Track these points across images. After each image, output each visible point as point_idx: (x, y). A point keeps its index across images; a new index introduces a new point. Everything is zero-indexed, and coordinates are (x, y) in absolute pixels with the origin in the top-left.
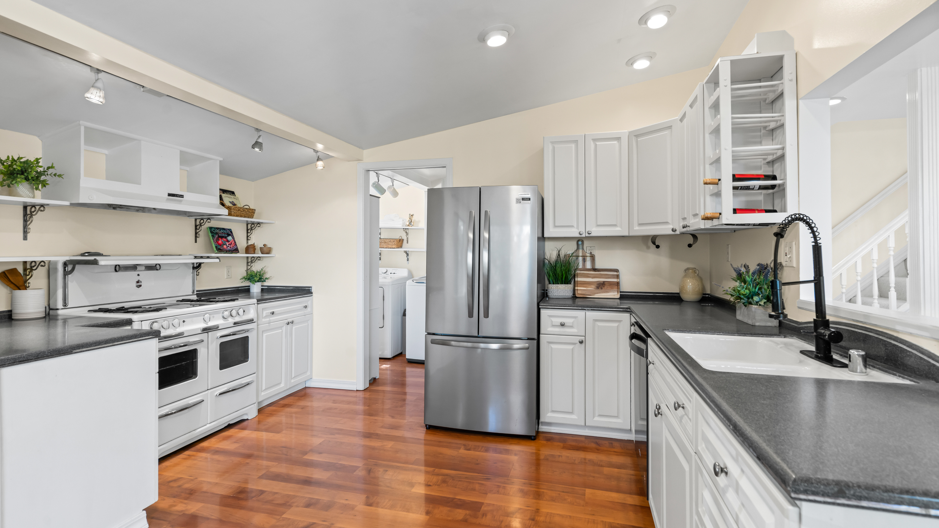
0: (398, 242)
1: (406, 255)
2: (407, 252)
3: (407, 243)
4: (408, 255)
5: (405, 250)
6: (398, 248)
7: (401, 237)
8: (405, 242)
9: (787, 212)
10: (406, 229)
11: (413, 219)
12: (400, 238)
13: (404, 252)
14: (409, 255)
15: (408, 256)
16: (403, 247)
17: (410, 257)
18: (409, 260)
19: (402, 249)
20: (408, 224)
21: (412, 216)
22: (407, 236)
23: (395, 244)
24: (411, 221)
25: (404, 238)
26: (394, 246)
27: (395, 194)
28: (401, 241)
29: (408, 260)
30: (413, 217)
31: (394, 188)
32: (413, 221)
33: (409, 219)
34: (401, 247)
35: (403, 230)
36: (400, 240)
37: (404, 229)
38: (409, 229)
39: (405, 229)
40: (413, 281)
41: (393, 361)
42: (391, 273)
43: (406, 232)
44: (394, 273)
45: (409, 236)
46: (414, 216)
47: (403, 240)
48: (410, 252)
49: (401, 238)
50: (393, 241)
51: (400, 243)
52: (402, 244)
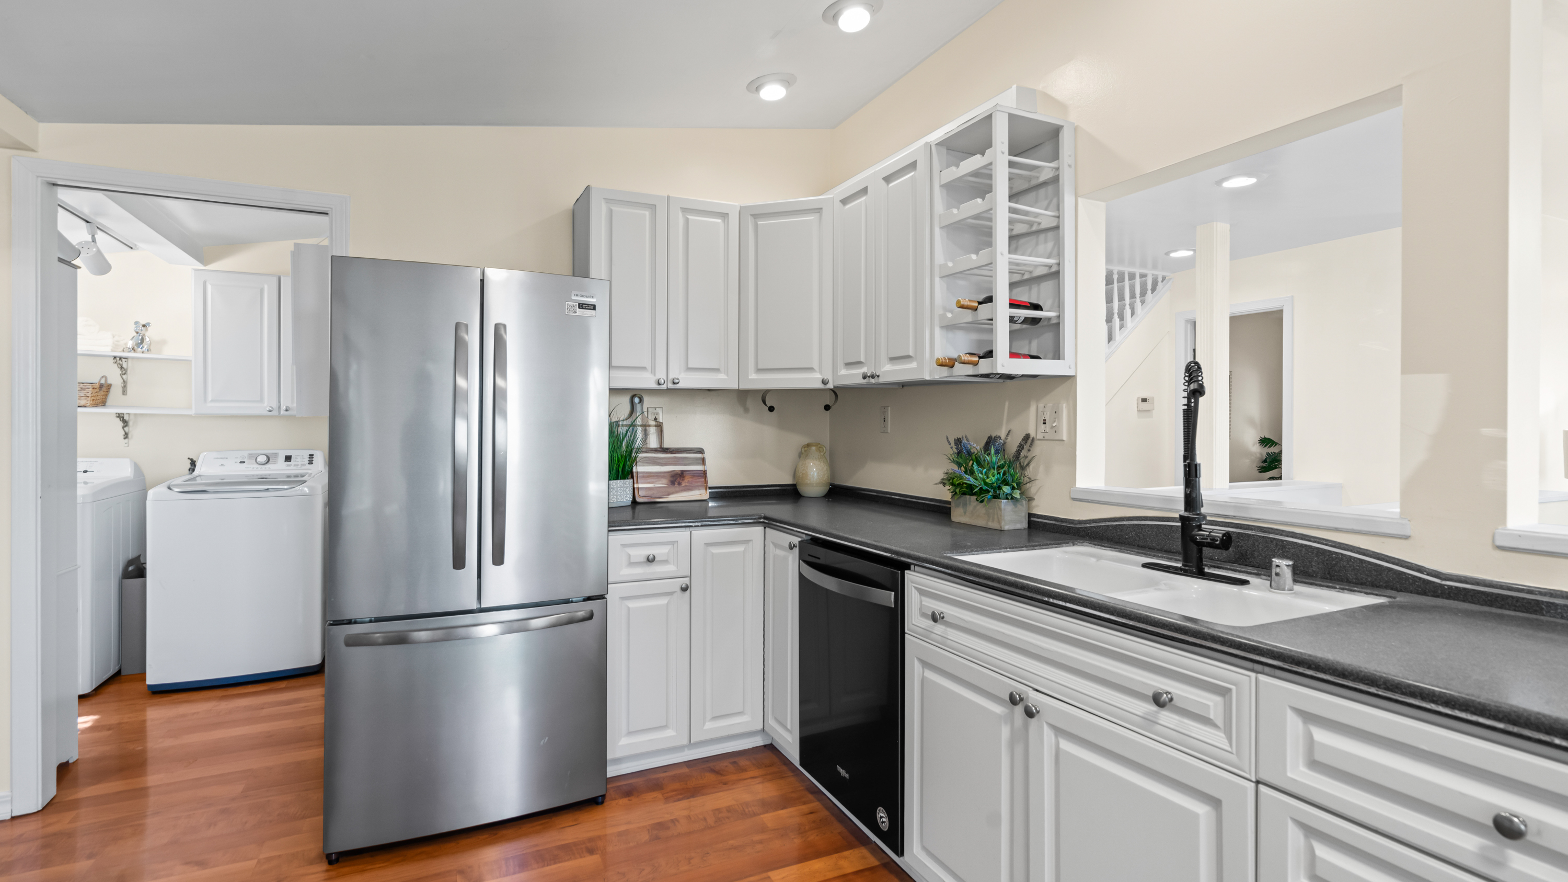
0: (96, 390)
1: (121, 424)
2: (123, 417)
3: (124, 392)
4: (125, 423)
5: (115, 412)
6: (96, 405)
8: (115, 392)
9: (1064, 359)
10: (120, 359)
11: (150, 334)
12: (103, 381)
13: (117, 417)
14: (131, 423)
15: (126, 426)
16: (107, 404)
17: (132, 429)
18: (130, 436)
19: (109, 411)
20: (130, 344)
21: (144, 326)
22: (124, 376)
23: (89, 395)
24: (142, 340)
25: (114, 378)
26: (83, 402)
27: (102, 267)
28: (104, 389)
29: (126, 436)
30: (147, 330)
31: (99, 251)
32: (148, 340)
33: (135, 334)
34: (103, 403)
35: (112, 360)
36: (101, 386)
37: (115, 358)
38: (130, 361)
39: (118, 359)
40: (169, 488)
41: (94, 700)
43: (122, 367)
44: (85, 472)
45: (130, 377)
46: (149, 329)
47: (109, 386)
48: (132, 417)
49: (106, 380)
50: (82, 388)
51: (99, 394)
52: (104, 397)
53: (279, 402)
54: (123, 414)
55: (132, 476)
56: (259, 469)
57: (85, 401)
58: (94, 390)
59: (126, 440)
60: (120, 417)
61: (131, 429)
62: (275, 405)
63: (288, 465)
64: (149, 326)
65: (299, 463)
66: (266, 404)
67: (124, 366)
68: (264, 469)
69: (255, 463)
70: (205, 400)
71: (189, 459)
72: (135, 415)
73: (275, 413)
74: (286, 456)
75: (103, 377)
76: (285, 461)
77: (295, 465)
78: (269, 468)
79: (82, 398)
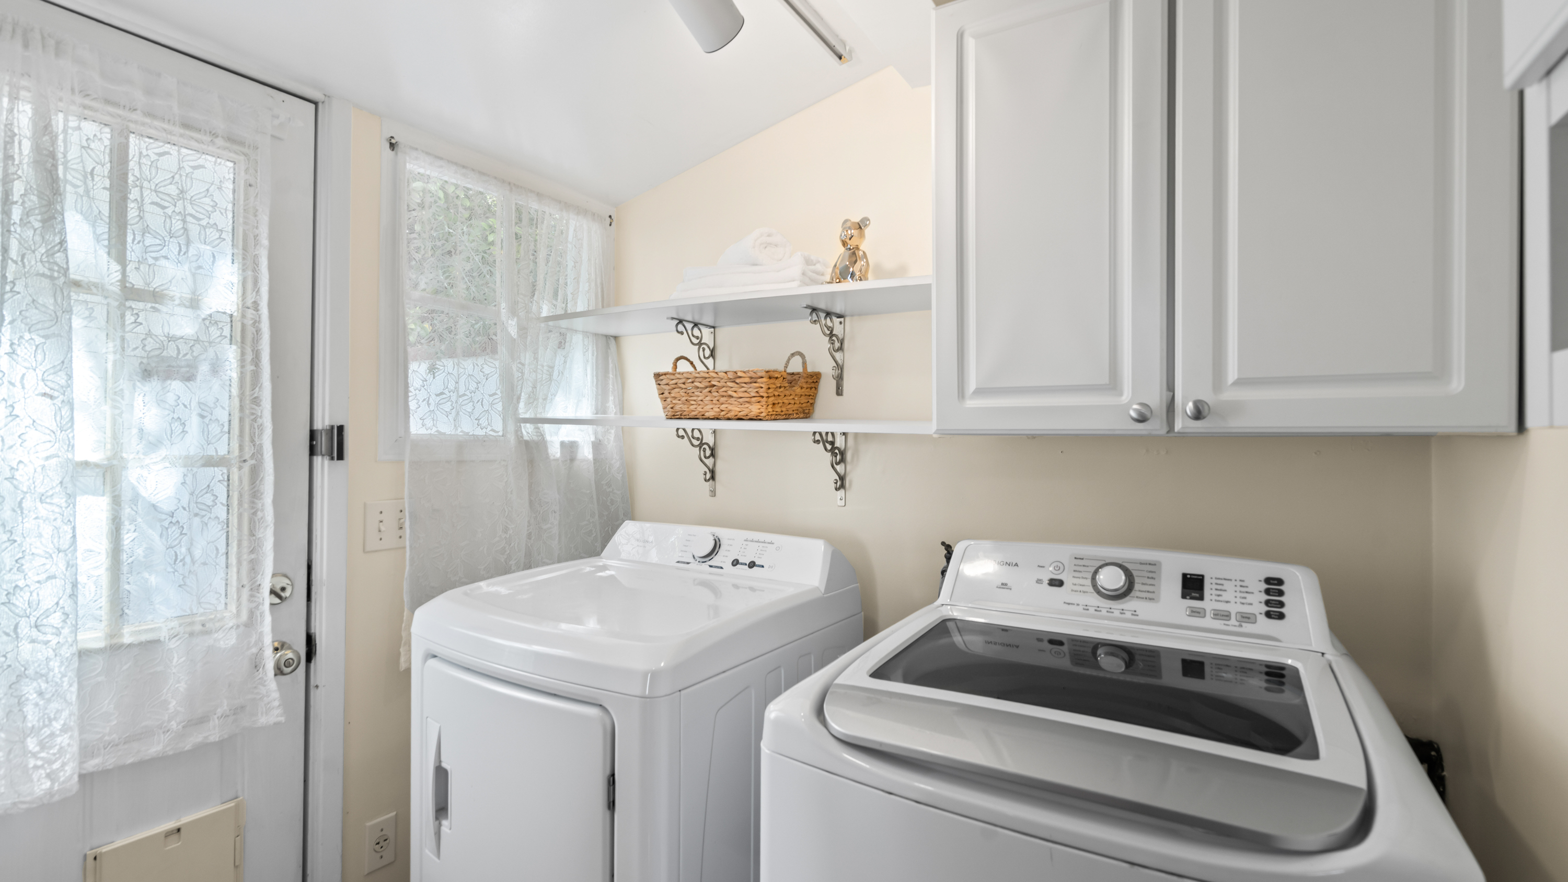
0: (778, 383)
1: (828, 458)
2: (832, 443)
3: (840, 389)
4: (839, 455)
5: (824, 431)
6: (783, 417)
7: (798, 359)
8: (827, 386)
10: (826, 313)
13: (817, 442)
14: (848, 455)
15: (839, 461)
17: (851, 468)
18: (848, 482)
19: (810, 427)
21: (857, 226)
22: (837, 353)
23: (763, 395)
26: (755, 409)
28: (800, 382)
29: (841, 483)
33: (842, 246)
34: (806, 414)
35: (806, 315)
36: (794, 375)
37: (813, 309)
38: (846, 313)
39: (821, 314)
42: (736, 563)
43: (831, 335)
44: (752, 565)
45: (850, 358)
46: (868, 231)
47: (813, 373)
48: (850, 442)
49: (804, 364)
50: (751, 378)
51: (787, 393)
52: (803, 400)
53: (1171, 387)
54: (833, 434)
55: (823, 589)
56: (1104, 612)
57: (758, 406)
58: (772, 381)
59: (842, 492)
60: (826, 441)
61: (848, 468)
62: (1155, 398)
63: (1195, 613)
64: (866, 225)
65: (1234, 609)
66: (1126, 397)
67: (838, 330)
68: (1117, 613)
69: (1091, 589)
70: (961, 394)
71: (943, 544)
72: (856, 435)
73: (1156, 426)
74: (1184, 576)
75: (793, 355)
76: (1184, 596)
77: (1223, 616)
78: (1134, 613)
79: (753, 399)
